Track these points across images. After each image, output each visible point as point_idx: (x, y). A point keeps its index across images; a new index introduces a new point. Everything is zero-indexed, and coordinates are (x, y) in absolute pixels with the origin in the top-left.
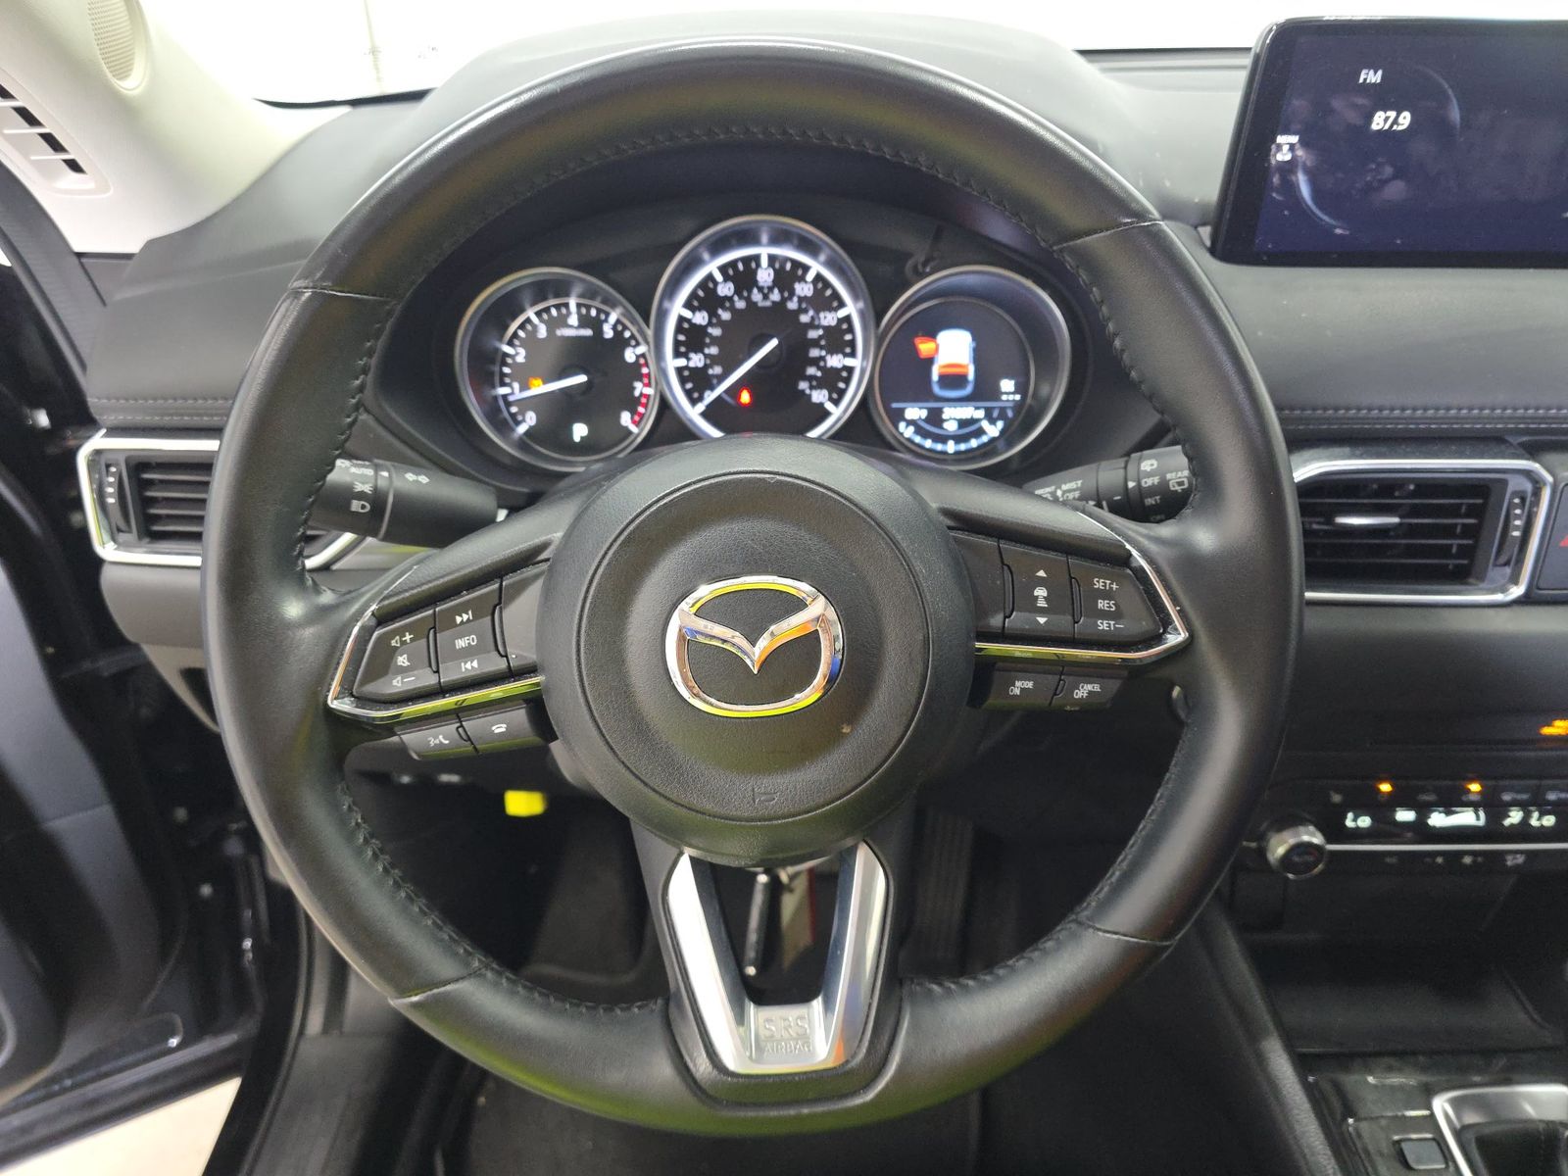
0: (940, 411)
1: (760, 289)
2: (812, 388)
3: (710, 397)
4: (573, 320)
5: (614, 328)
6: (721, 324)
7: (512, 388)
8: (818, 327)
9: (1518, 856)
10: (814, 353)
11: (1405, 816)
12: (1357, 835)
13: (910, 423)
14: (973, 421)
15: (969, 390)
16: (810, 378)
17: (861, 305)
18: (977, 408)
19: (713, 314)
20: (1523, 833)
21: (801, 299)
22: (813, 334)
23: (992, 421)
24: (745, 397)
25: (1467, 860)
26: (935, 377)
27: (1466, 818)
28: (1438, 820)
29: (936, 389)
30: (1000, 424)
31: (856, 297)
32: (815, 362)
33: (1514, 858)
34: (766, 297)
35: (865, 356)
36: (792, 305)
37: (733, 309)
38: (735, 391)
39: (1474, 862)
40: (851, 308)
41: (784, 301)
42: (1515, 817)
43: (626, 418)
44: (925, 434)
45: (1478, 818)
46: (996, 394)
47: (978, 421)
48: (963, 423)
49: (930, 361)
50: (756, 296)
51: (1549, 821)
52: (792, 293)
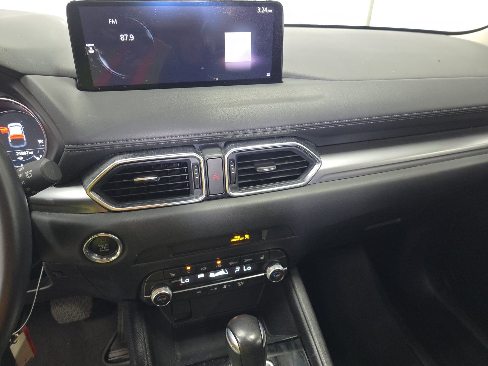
0: (15, 153)
9: (242, 282)
11: (201, 276)
12: (185, 286)
14: (30, 156)
15: (25, 144)
18: (30, 151)
20: (242, 274)
23: (38, 156)
25: (225, 287)
26: (10, 141)
27: (222, 273)
28: (212, 275)
29: (11, 145)
30: (41, 156)
33: (241, 283)
39: (227, 287)
42: (238, 269)
45: (226, 272)
46: (37, 145)
47: (32, 155)
48: (24, 156)
49: (6, 135)
51: (249, 268)
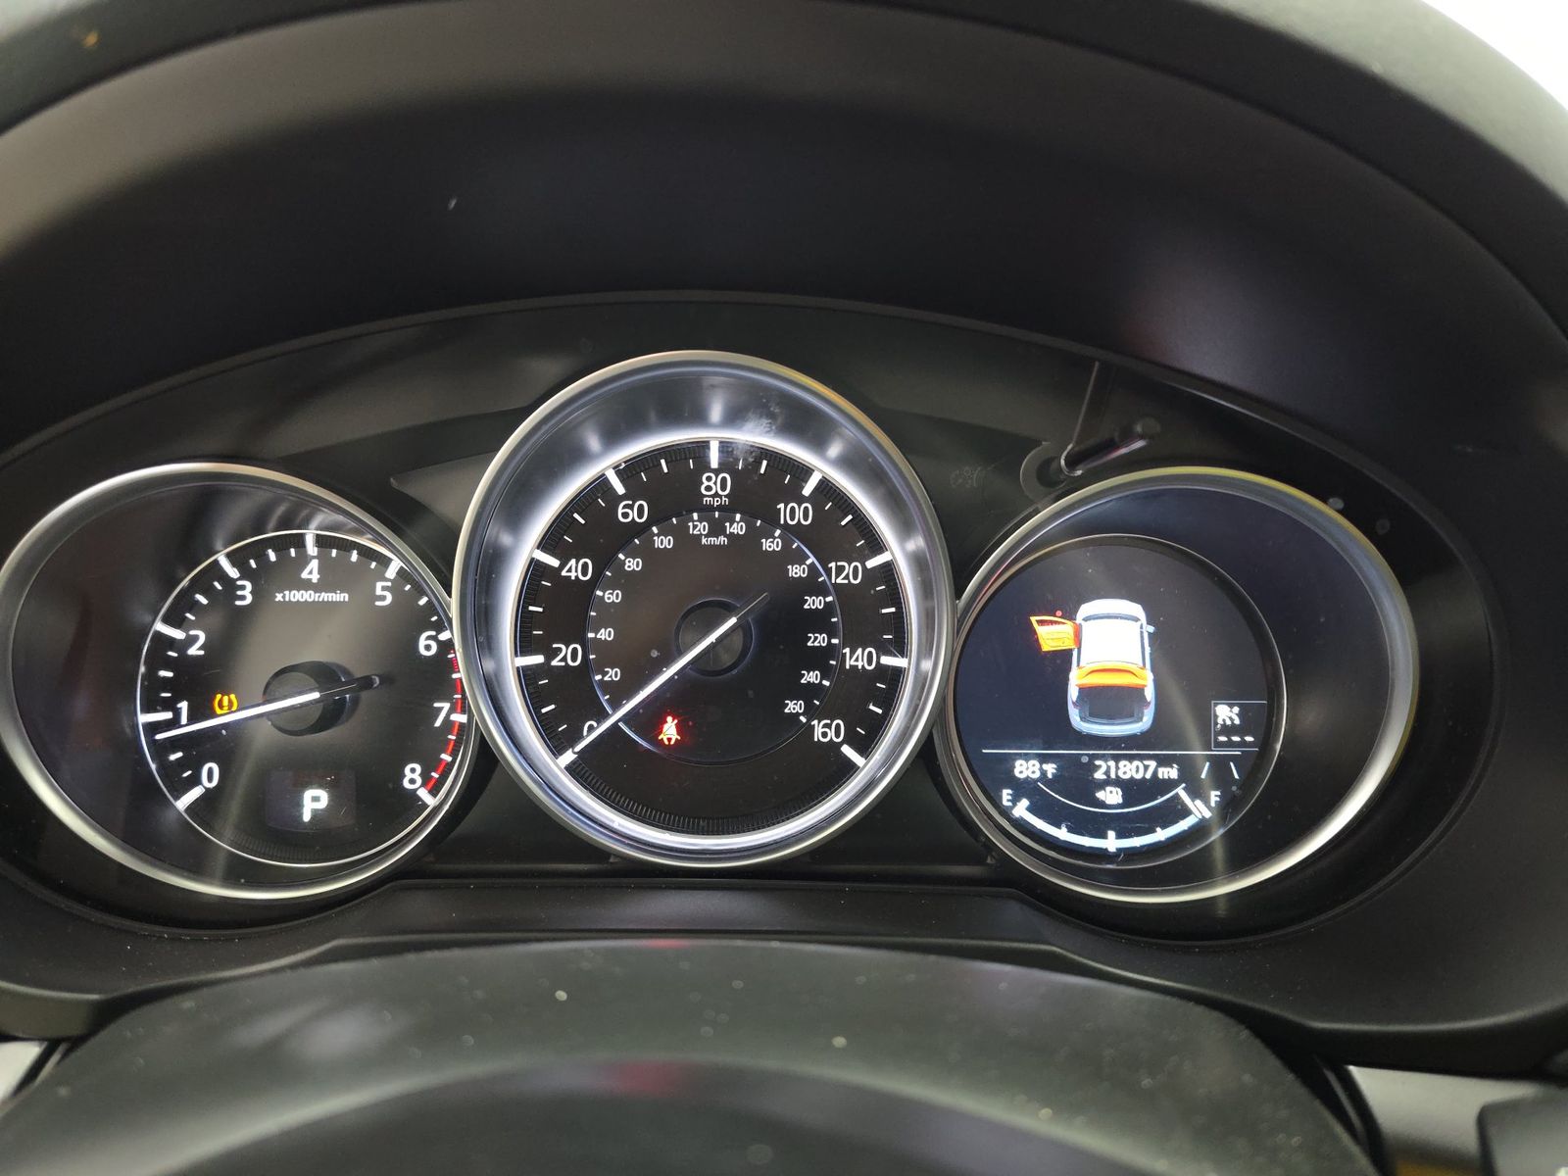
1: (706, 511)
2: (811, 712)
3: (593, 732)
4: (312, 572)
5: (395, 588)
6: (624, 580)
7: (177, 713)
8: (821, 590)
10: (818, 640)
13: (1022, 788)
14: (1158, 786)
15: (1145, 719)
16: (808, 693)
17: (917, 543)
18: (1164, 761)
19: (604, 560)
21: (792, 532)
22: (814, 603)
23: (1196, 792)
24: (670, 731)
26: (1073, 693)
29: (1074, 716)
30: (1214, 796)
31: (905, 528)
32: (820, 659)
34: (716, 529)
35: (927, 648)
36: (771, 545)
37: (649, 553)
38: (648, 719)
40: (899, 550)
41: (753, 536)
43: (412, 776)
44: (1055, 816)
46: (1207, 731)
47: (1170, 784)
48: (1134, 790)
49: (1062, 660)
50: (699, 527)
52: (772, 519)
